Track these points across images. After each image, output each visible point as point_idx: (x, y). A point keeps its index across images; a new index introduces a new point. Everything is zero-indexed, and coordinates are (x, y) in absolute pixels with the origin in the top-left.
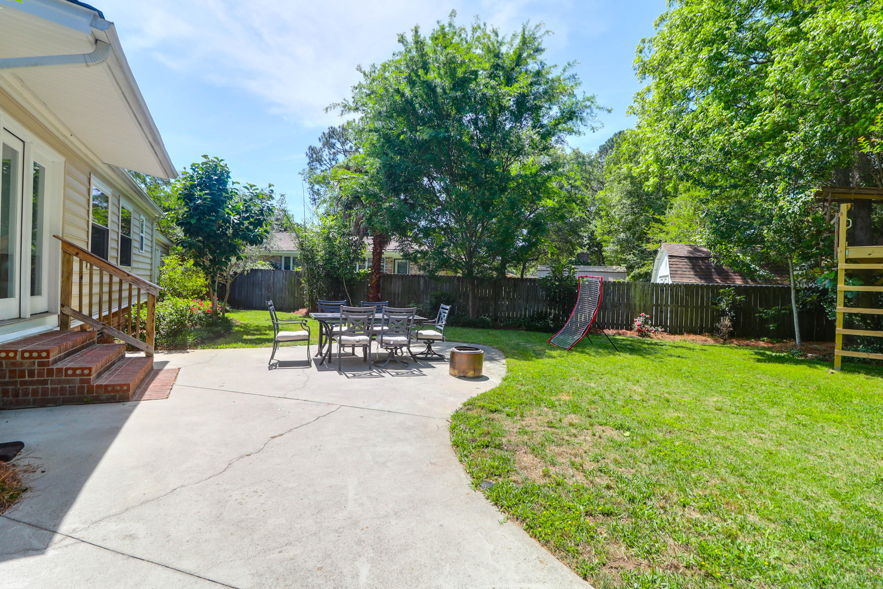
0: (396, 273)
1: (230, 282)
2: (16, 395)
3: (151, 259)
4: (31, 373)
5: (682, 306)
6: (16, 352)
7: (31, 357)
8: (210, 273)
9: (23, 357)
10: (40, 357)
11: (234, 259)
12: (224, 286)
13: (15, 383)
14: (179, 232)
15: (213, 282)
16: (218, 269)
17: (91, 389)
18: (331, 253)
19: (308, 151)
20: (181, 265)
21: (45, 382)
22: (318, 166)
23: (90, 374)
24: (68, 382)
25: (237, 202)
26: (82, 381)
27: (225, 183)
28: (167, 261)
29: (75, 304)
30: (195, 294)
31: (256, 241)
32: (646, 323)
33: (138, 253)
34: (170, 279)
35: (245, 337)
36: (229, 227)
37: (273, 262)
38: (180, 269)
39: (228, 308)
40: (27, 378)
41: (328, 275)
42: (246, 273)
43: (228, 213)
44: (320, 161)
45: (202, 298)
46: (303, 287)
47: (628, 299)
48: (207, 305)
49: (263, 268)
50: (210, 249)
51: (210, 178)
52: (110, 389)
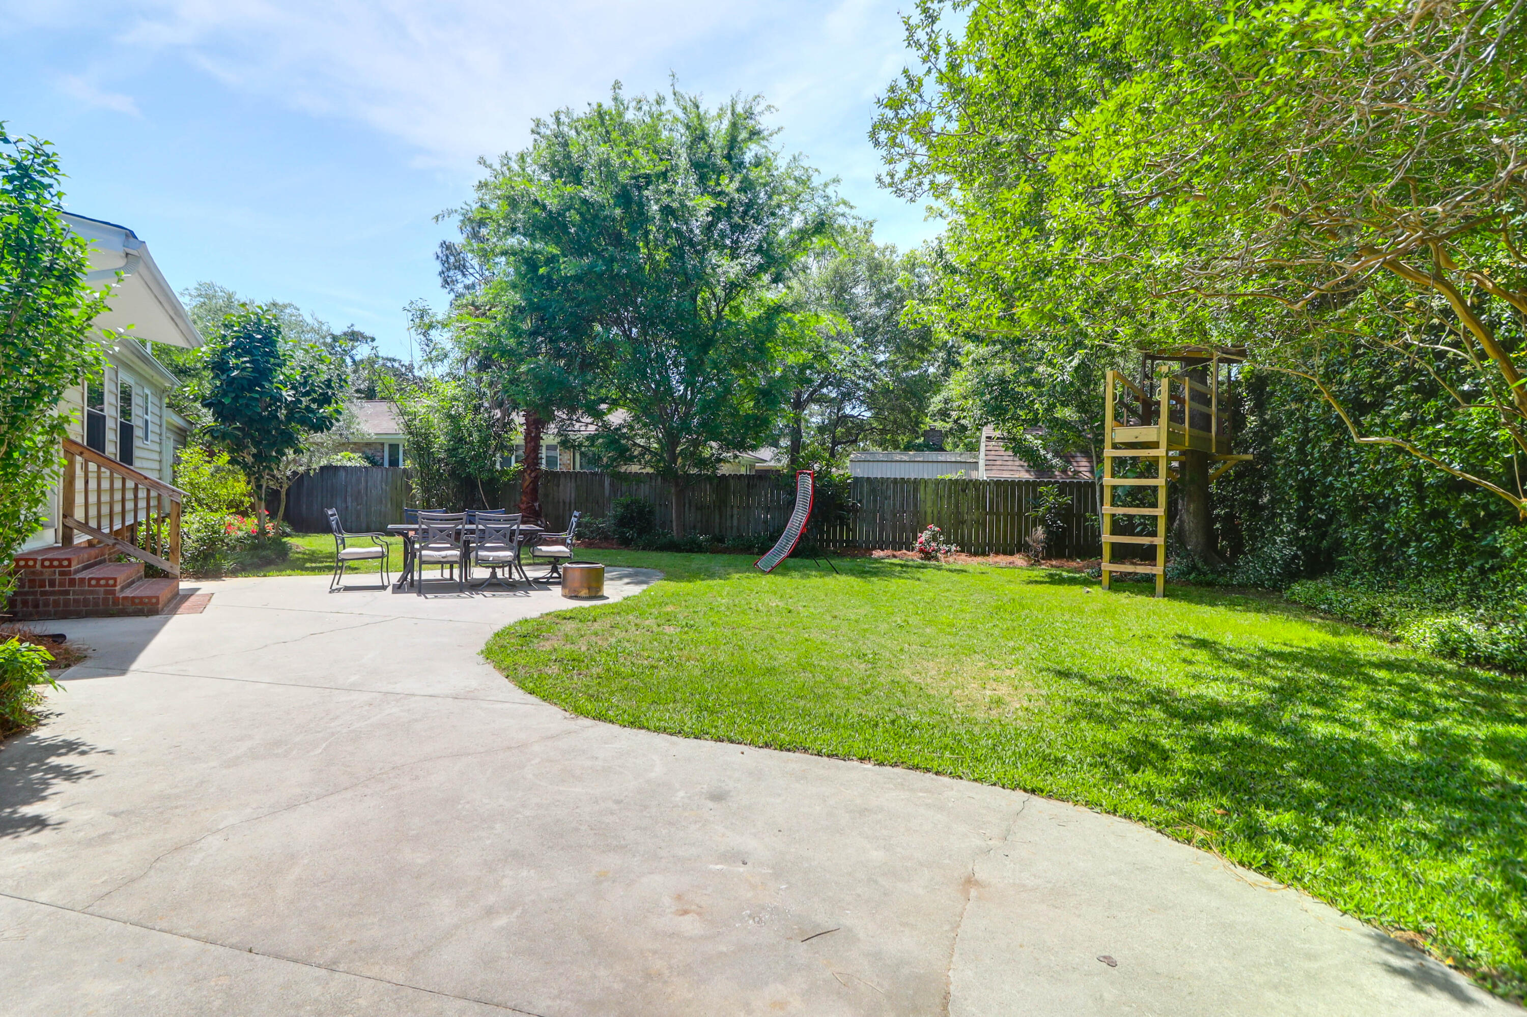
0: (578, 469)
1: (286, 486)
2: (36, 606)
3: (160, 452)
4: (52, 583)
5: (991, 513)
6: (35, 560)
7: (51, 566)
8: (254, 473)
9: (43, 566)
10: (61, 566)
11: (290, 452)
12: (276, 493)
13: (34, 593)
14: (208, 418)
15: (259, 487)
16: (265, 468)
17: (116, 601)
18: (457, 439)
19: (439, 251)
20: (209, 462)
21: (67, 593)
22: (460, 277)
23: (115, 585)
24: (92, 592)
25: (292, 371)
26: (106, 592)
27: (273, 343)
28: (185, 457)
29: (79, 514)
30: (232, 507)
31: (322, 425)
32: (934, 538)
33: (142, 445)
34: (191, 484)
35: (308, 565)
36: (280, 407)
37: (369, 454)
38: (207, 470)
39: (288, 530)
40: (47, 588)
41: (453, 473)
42: (312, 473)
43: (277, 388)
44: (462, 267)
45: (244, 514)
46: (414, 496)
47: (915, 505)
48: (250, 524)
49: (349, 464)
50: (253, 438)
51: (250, 337)
52: (137, 601)
